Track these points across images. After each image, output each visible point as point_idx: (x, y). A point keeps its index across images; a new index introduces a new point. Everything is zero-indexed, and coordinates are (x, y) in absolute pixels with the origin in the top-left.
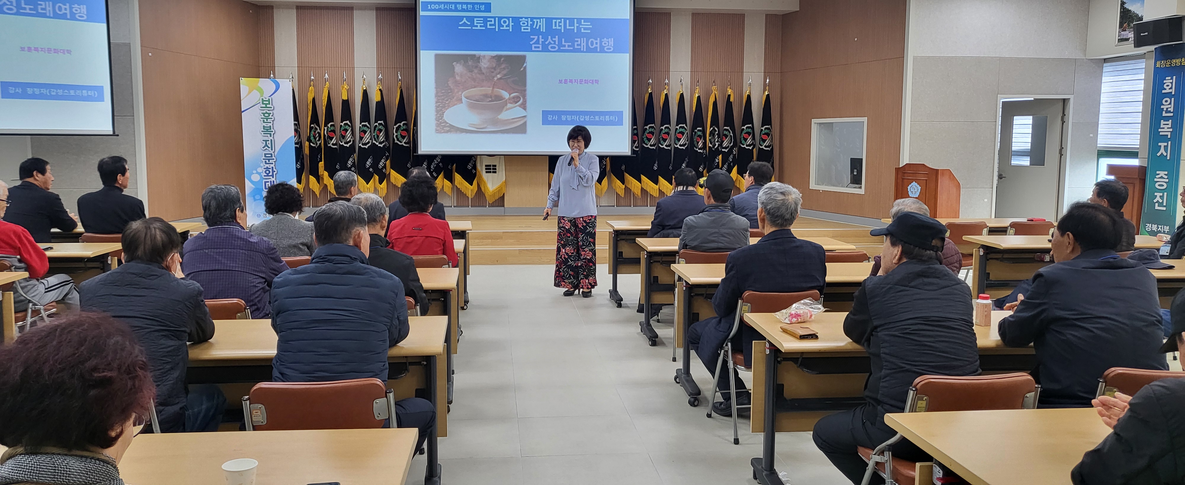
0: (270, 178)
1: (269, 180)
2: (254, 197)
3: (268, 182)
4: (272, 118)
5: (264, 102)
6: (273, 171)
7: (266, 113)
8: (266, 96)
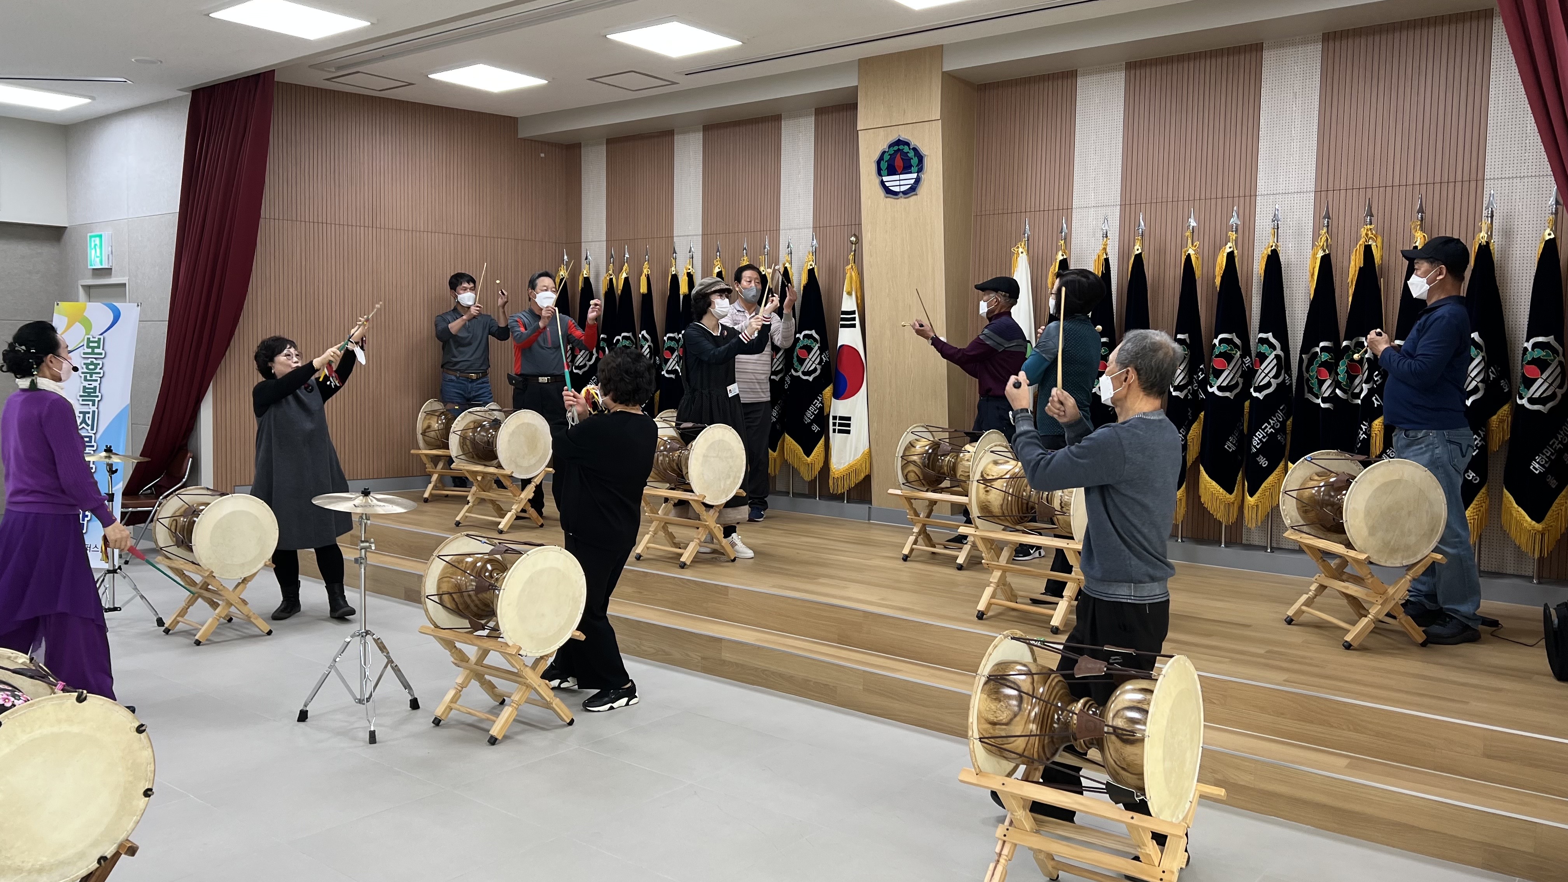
4: (100, 373)
5: (91, 345)
7: (92, 363)
8: (95, 333)
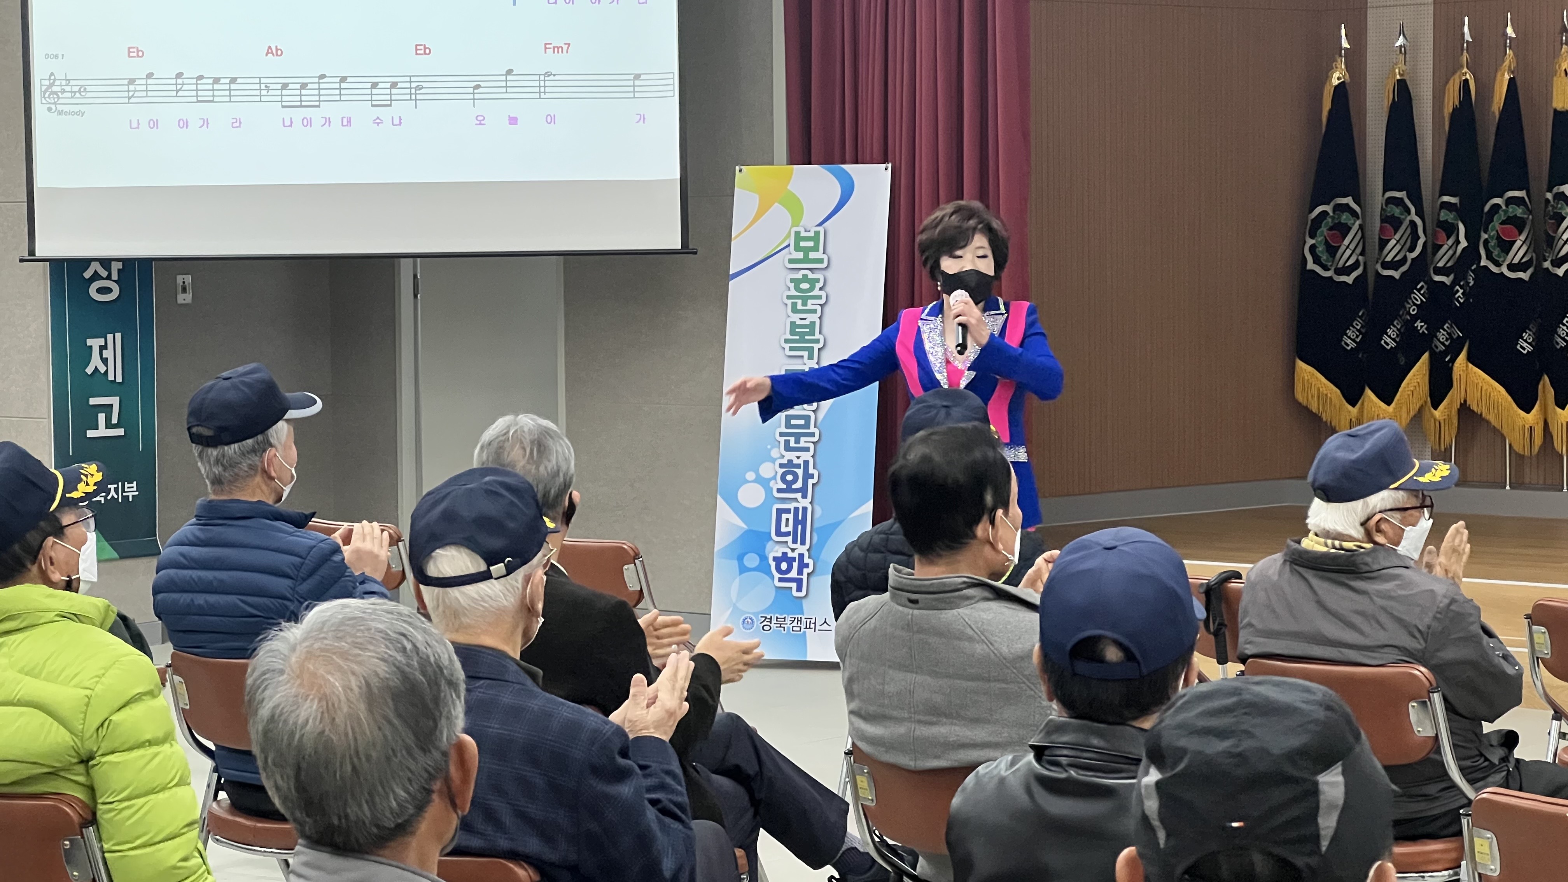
0: (796, 500)
1: (791, 506)
2: (740, 558)
3: (788, 511)
4: (819, 297)
5: (802, 244)
6: (807, 476)
7: (805, 279)
8: (809, 222)
